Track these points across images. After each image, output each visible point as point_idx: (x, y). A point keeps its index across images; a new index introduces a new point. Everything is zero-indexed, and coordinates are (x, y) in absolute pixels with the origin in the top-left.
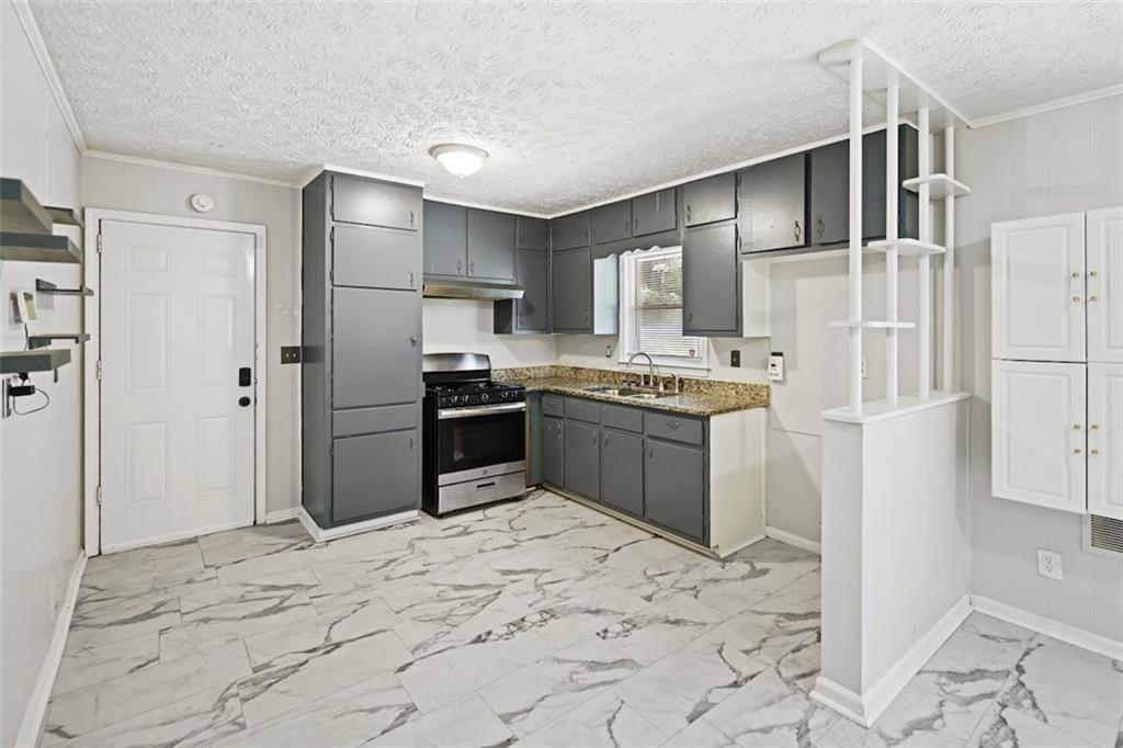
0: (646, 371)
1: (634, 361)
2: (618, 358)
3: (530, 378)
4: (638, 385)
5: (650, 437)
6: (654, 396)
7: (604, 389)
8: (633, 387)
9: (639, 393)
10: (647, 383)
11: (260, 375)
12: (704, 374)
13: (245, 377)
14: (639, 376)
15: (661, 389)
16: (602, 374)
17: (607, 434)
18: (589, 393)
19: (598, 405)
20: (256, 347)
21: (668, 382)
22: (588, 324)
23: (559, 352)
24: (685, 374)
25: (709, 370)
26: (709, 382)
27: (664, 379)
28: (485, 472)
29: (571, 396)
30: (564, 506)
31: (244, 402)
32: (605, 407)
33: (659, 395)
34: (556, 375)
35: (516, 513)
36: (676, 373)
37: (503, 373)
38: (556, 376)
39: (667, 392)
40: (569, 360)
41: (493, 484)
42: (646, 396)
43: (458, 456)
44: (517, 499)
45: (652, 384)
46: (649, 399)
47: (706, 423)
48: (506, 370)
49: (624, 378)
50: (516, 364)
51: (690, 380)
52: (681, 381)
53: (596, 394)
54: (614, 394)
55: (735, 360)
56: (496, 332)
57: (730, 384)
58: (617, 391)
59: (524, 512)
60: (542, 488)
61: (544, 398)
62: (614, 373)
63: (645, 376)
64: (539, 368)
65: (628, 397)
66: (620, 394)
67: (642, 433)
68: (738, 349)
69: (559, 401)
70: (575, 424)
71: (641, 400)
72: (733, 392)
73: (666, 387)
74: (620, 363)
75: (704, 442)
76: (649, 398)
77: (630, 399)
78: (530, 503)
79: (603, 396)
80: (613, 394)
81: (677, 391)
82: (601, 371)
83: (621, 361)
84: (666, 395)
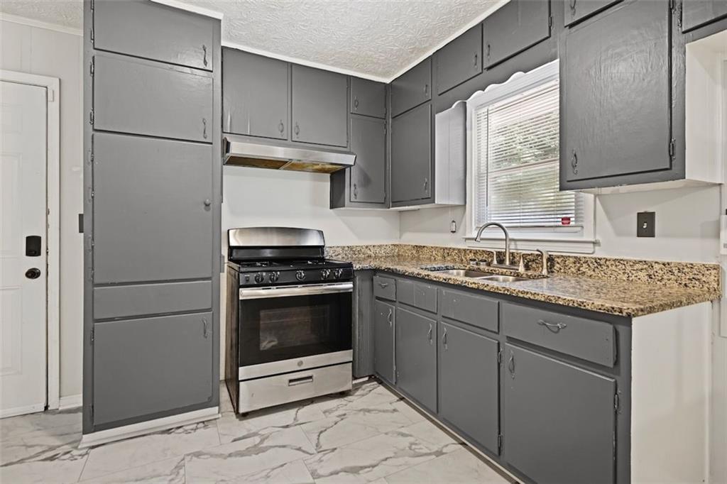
0: (501, 246)
1: (483, 236)
2: (465, 234)
3: (370, 256)
4: (489, 264)
5: (510, 340)
6: (511, 278)
7: (447, 268)
8: (483, 266)
9: (492, 274)
10: (501, 262)
11: (51, 244)
12: (589, 248)
13: (33, 246)
14: (490, 253)
15: (521, 269)
16: (446, 252)
17: (446, 327)
18: (424, 273)
19: (435, 287)
20: (48, 212)
21: (531, 261)
22: (427, 193)
23: (402, 231)
24: (555, 250)
25: (595, 243)
26: (598, 261)
27: (524, 256)
28: (300, 364)
29: (403, 276)
30: (395, 410)
31: (33, 274)
32: (444, 290)
33: (518, 277)
34: (398, 253)
35: (333, 417)
36: (544, 248)
37: (340, 250)
38: (399, 255)
39: (530, 273)
40: (411, 239)
41: (310, 377)
42: (501, 278)
43: (266, 344)
44: (343, 394)
45: (507, 263)
46: (504, 283)
47: (621, 328)
48: (343, 248)
49: (471, 256)
50: (354, 242)
51: (565, 258)
52: (550, 259)
53: (433, 274)
54: (458, 274)
55: (646, 225)
56: (332, 207)
57: (635, 263)
58: (462, 272)
59: (343, 416)
60: (376, 379)
61: (376, 278)
62: (459, 250)
63: (499, 254)
64: (380, 246)
65: (476, 280)
66: (466, 275)
67: (498, 333)
68: (650, 210)
69: (390, 281)
70: (407, 310)
71: (495, 284)
72: (643, 275)
73: (527, 267)
74: (467, 239)
75: (616, 363)
76: (504, 281)
77: (479, 281)
78: (355, 401)
79: (442, 276)
80: (458, 276)
81: (545, 272)
82: (444, 249)
83: (467, 236)
84: (529, 277)
